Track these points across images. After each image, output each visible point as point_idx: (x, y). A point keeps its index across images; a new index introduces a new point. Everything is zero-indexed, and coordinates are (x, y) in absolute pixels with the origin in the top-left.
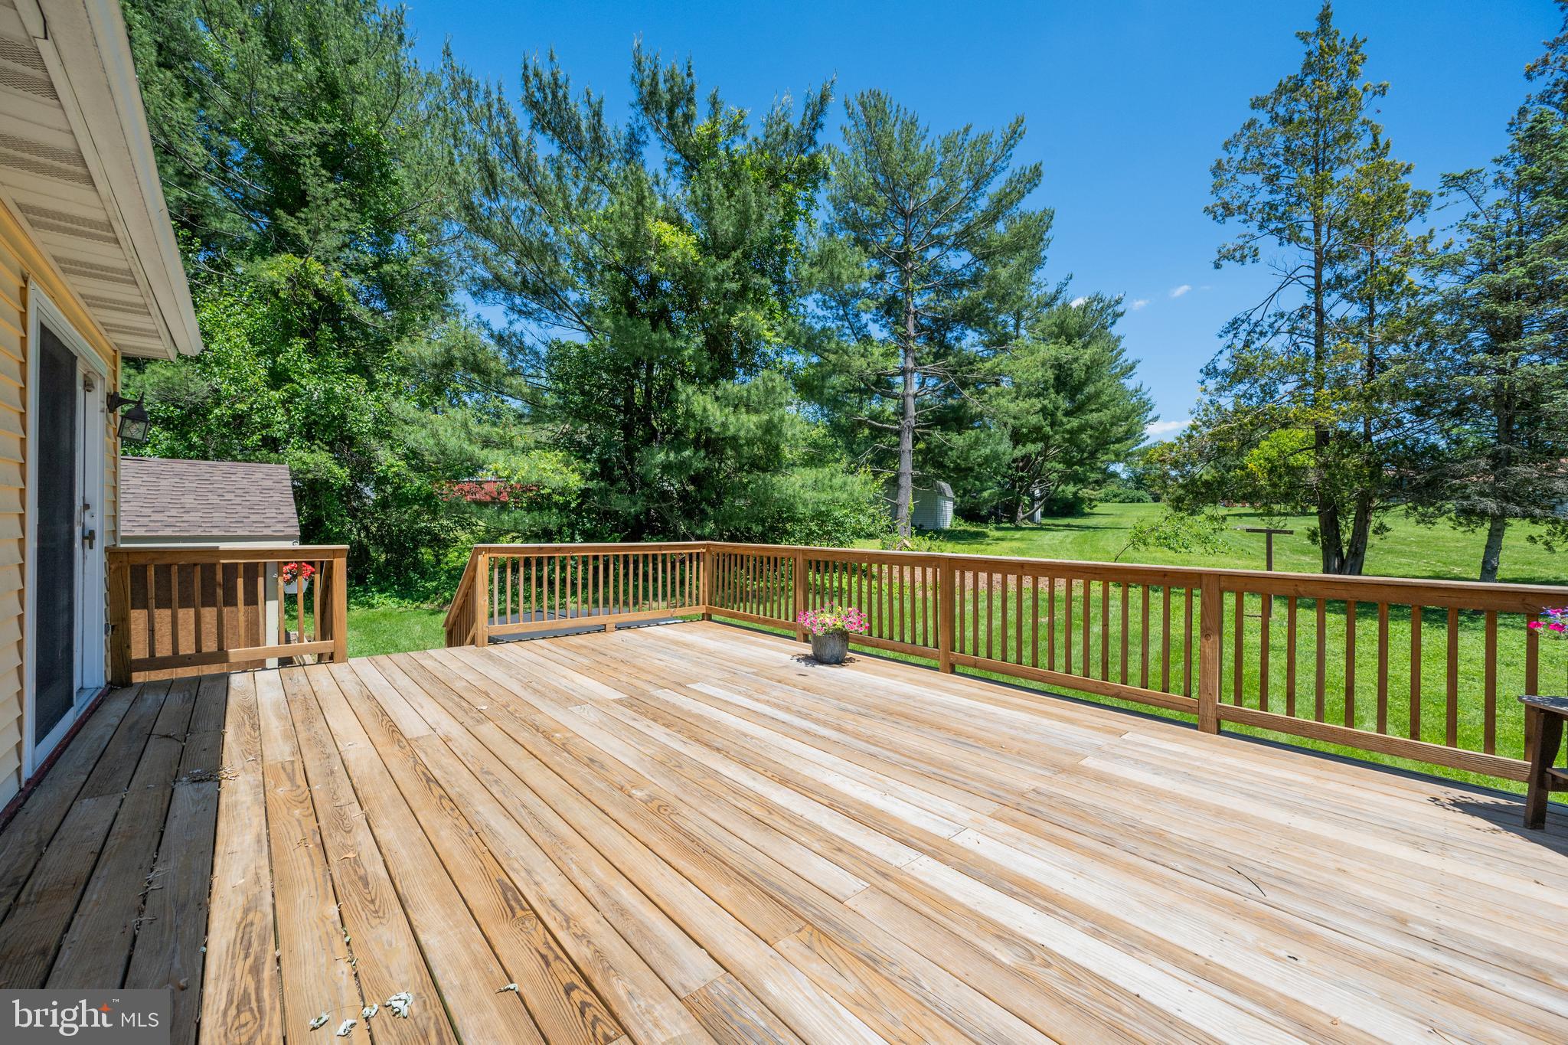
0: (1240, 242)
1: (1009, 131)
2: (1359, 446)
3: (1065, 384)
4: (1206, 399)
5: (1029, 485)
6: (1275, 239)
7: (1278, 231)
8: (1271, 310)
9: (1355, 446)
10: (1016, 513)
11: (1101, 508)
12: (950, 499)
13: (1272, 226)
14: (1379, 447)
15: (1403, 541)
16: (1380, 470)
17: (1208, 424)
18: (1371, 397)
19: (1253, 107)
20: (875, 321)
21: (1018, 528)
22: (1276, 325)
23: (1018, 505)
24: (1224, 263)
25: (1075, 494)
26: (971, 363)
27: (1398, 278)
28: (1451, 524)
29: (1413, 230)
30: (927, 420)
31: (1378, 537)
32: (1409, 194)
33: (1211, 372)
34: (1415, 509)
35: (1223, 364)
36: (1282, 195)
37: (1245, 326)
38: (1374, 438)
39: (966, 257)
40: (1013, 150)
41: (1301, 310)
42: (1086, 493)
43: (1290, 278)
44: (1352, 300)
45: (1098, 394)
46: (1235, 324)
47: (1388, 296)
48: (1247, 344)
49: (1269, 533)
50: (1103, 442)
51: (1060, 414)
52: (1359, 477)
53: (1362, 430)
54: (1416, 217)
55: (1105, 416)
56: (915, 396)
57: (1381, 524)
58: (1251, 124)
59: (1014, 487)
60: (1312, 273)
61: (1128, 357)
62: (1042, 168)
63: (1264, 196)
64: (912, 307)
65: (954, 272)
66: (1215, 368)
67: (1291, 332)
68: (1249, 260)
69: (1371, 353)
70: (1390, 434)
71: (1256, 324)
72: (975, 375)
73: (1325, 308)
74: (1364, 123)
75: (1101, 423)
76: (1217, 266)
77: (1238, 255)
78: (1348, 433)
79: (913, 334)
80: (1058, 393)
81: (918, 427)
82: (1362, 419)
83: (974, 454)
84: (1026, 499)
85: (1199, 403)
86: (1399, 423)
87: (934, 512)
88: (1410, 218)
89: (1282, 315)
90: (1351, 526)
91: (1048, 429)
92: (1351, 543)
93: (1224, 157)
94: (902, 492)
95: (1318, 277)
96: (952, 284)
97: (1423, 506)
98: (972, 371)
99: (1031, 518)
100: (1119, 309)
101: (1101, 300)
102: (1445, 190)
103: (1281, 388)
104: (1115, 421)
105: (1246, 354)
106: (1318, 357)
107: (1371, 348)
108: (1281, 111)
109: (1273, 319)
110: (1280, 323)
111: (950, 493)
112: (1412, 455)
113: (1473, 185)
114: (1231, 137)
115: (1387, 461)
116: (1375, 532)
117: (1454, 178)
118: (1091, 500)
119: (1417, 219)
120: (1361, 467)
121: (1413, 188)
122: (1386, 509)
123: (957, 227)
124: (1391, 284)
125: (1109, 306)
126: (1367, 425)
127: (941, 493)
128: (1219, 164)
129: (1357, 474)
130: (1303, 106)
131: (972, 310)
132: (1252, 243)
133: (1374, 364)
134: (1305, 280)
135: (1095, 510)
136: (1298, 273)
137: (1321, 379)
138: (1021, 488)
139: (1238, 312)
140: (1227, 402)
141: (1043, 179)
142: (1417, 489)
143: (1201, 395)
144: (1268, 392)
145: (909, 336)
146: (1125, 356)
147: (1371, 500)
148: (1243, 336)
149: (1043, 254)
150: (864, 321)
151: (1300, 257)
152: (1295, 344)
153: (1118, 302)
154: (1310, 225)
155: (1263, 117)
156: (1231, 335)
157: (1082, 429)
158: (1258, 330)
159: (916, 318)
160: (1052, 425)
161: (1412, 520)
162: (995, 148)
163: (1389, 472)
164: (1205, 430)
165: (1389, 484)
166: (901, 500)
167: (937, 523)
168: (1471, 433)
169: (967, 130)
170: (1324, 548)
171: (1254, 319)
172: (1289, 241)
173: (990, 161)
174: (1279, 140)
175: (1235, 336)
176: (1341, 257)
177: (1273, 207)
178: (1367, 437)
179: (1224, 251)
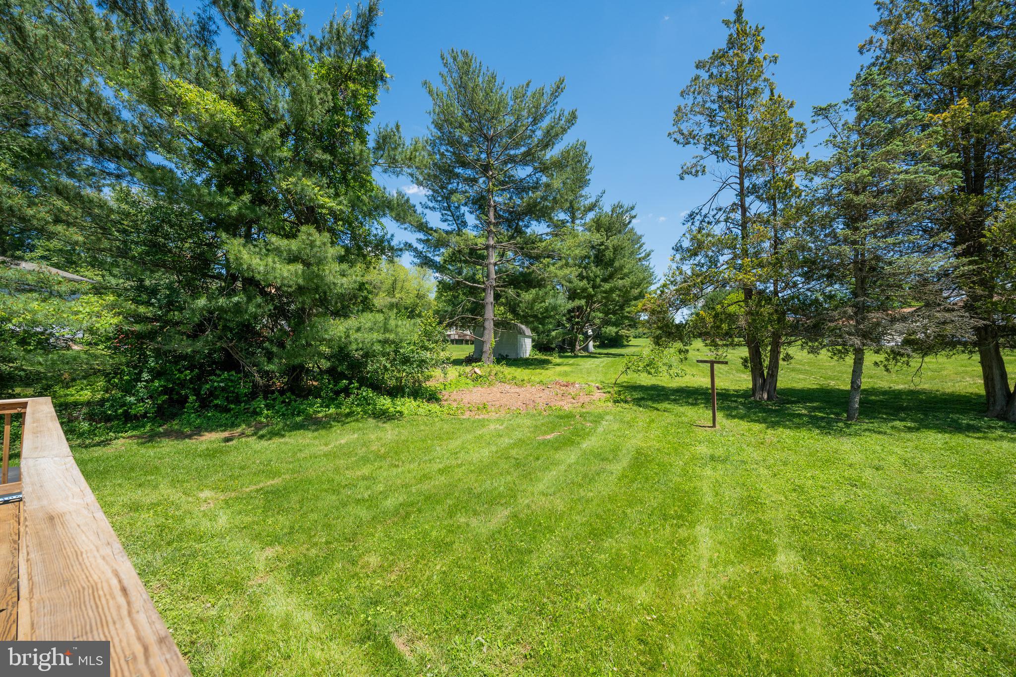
0: (694, 161)
1: (555, 87)
2: (770, 299)
3: (602, 261)
4: (674, 266)
5: (583, 327)
6: (714, 157)
7: (715, 153)
8: (713, 206)
9: (769, 300)
10: (575, 345)
11: (633, 342)
12: (529, 337)
13: (712, 149)
14: (784, 300)
15: (800, 362)
16: (784, 316)
17: (673, 283)
18: (777, 264)
19: (697, 67)
20: (471, 213)
21: (576, 356)
22: (717, 217)
23: (576, 340)
24: (686, 176)
25: (617, 333)
26: (534, 243)
27: (789, 184)
28: (830, 354)
29: (797, 153)
30: (504, 281)
31: (785, 363)
32: (792, 125)
33: (678, 248)
34: (807, 343)
35: (686, 244)
36: (718, 128)
37: (698, 217)
38: (780, 295)
39: (529, 170)
40: (557, 99)
41: (732, 206)
42: (623, 332)
43: (725, 184)
44: (762, 200)
45: (621, 268)
46: (692, 216)
47: (784, 197)
48: (700, 230)
49: (712, 363)
50: (627, 300)
51: (598, 280)
52: (770, 321)
53: (772, 289)
54: (798, 144)
55: (627, 282)
56: (495, 264)
57: (787, 354)
58: (697, 78)
59: (573, 329)
60: (738, 181)
61: (647, 247)
62: (577, 113)
63: (707, 130)
64: (492, 203)
65: (521, 180)
66: (681, 246)
67: (726, 221)
68: (700, 173)
69: (776, 235)
70: (789, 292)
71: (705, 216)
72: (536, 251)
73: (747, 205)
74: (765, 80)
75: (624, 286)
76: (682, 178)
77: (693, 171)
78: (764, 291)
79: (493, 221)
80: (597, 266)
81: (498, 286)
82: (772, 281)
83: (537, 306)
84: (581, 337)
85: (670, 268)
86: (795, 285)
87: (516, 346)
88: (795, 145)
89: (720, 209)
90: (768, 355)
91: (591, 290)
92: (769, 368)
93: (682, 102)
94: (486, 332)
95: (741, 184)
96: (521, 188)
97: (811, 341)
98: (534, 248)
99: (586, 349)
100: (633, 213)
101: (621, 207)
102: (815, 118)
103: (722, 259)
104: (634, 285)
105: (699, 236)
106: (743, 238)
107: (776, 231)
108: (715, 71)
109: (715, 212)
110: (719, 214)
111: (528, 332)
112: (805, 306)
113: (832, 114)
114: (685, 87)
115: (789, 310)
116: (784, 360)
117: (821, 109)
118: (628, 337)
119: (799, 145)
120: (772, 314)
121: (796, 120)
122: (789, 343)
123: (523, 149)
124: (785, 189)
125: (627, 211)
126: (775, 285)
127: (522, 333)
128: (679, 109)
129: (769, 319)
130: (728, 68)
131: (535, 206)
132: (701, 162)
133: (777, 242)
134: (734, 186)
135: (630, 343)
136: (730, 181)
137: (745, 253)
138: (577, 329)
139: (693, 207)
140: (687, 268)
141: (578, 120)
142: (807, 330)
143: (670, 263)
144: (713, 262)
145: (490, 222)
146: (645, 247)
147: (780, 338)
148: (697, 224)
149: (588, 177)
150: (462, 212)
151: (730, 170)
152: (729, 229)
153: (632, 208)
154: (736, 149)
155: (704, 75)
156: (690, 223)
157: (612, 290)
158: (707, 220)
159: (495, 209)
160: (594, 287)
161: (805, 351)
162: (546, 98)
163: (790, 318)
164: (673, 288)
165: (791, 326)
166: (485, 338)
167: (517, 354)
168: (839, 290)
169: (528, 85)
170: (753, 371)
171: (704, 212)
172: (723, 160)
173: (543, 105)
174: (714, 90)
175: (692, 224)
176: (755, 170)
177: (712, 135)
178: (776, 293)
179: (685, 168)
